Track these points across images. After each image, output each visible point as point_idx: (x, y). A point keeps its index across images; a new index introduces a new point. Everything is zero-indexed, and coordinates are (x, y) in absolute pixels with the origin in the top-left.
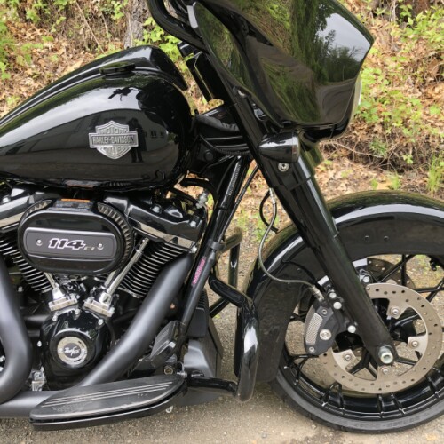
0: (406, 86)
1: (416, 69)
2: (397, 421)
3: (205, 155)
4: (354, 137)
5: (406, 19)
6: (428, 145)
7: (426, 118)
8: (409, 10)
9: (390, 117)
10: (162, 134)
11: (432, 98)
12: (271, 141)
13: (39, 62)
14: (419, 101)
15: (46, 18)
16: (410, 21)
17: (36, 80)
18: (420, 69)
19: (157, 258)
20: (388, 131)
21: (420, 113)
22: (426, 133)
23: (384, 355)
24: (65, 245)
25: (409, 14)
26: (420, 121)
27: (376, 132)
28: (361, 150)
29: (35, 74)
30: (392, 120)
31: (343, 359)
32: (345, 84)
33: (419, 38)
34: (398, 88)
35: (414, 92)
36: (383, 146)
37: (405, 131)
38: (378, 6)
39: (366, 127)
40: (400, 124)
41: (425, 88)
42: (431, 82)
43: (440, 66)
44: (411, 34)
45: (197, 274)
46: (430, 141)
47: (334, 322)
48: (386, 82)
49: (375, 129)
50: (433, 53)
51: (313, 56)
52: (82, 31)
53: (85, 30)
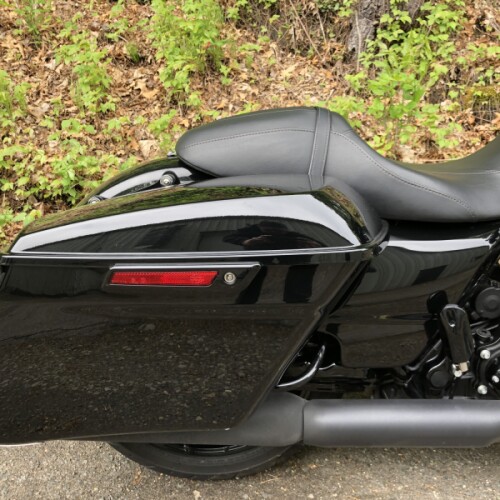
13: (252, 65)
17: (252, 85)
29: (251, 79)
52: (291, 32)
53: (296, 30)
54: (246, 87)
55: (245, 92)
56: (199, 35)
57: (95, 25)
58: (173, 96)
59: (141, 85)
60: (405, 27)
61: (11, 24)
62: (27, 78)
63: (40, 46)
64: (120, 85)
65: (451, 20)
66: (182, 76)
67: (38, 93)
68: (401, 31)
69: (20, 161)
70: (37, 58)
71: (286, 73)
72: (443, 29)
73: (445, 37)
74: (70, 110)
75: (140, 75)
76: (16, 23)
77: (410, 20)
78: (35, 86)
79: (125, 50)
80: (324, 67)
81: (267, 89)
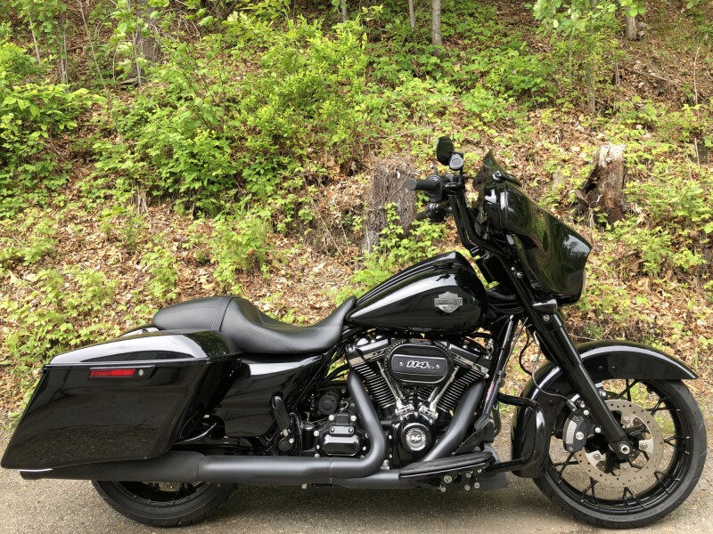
0: (612, 280)
1: (619, 266)
2: (640, 514)
3: (491, 315)
4: (570, 323)
5: (604, 225)
6: (639, 330)
7: (633, 306)
8: (605, 217)
9: (601, 305)
10: (471, 300)
11: (636, 289)
12: (538, 302)
13: (291, 264)
14: (626, 291)
15: (292, 229)
16: (609, 227)
17: (288, 279)
18: (622, 266)
19: (465, 380)
20: (601, 317)
21: (628, 302)
22: (636, 319)
23: (623, 447)
24: (417, 365)
25: (605, 221)
26: (629, 309)
27: (590, 319)
28: (578, 335)
29: (287, 274)
30: (604, 308)
31: (593, 458)
32: (577, 273)
33: (618, 240)
34: (604, 282)
35: (619, 285)
36: (598, 330)
37: (616, 317)
38: (577, 215)
39: (580, 314)
40: (611, 311)
41: (629, 281)
42: (633, 276)
43: (640, 263)
44: (610, 237)
45: (489, 393)
46: (640, 325)
47: (585, 426)
48: (594, 276)
49: (589, 316)
50: (632, 252)
51: (562, 258)
52: (323, 240)
53: (327, 238)
54: (283, 280)
55: (281, 284)
56: (247, 245)
57: (178, 237)
58: (224, 288)
59: (203, 280)
60: (401, 237)
61: (116, 238)
62: (120, 276)
63: (134, 253)
64: (187, 280)
65: (434, 231)
66: (227, 273)
67: (126, 287)
68: (397, 239)
69: (102, 334)
70: (131, 262)
71: (316, 270)
72: (428, 237)
73: (429, 243)
74: (147, 298)
75: (204, 273)
76: (119, 238)
77: (402, 232)
78: (124, 281)
79: (195, 256)
80: (347, 264)
81: (299, 281)
